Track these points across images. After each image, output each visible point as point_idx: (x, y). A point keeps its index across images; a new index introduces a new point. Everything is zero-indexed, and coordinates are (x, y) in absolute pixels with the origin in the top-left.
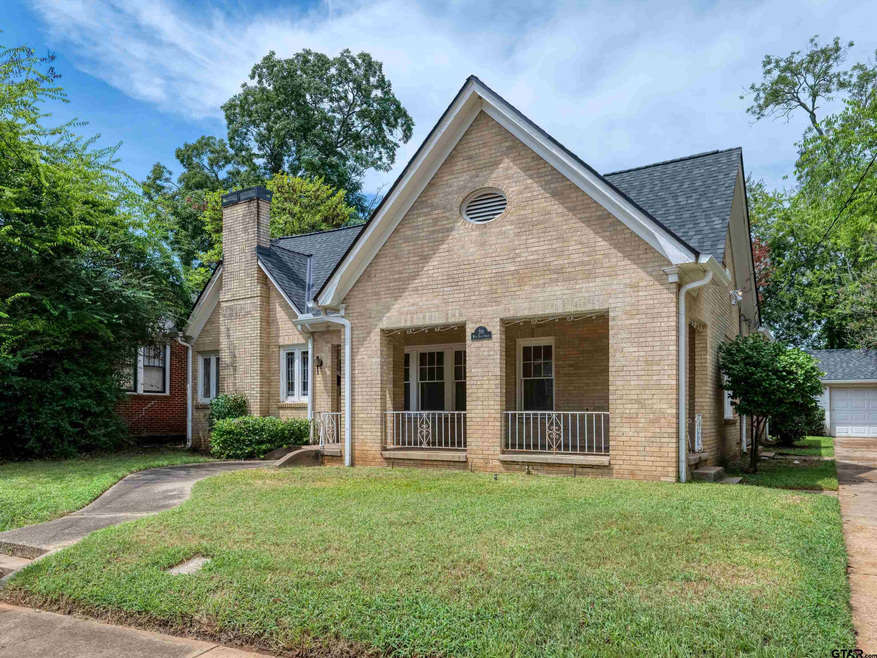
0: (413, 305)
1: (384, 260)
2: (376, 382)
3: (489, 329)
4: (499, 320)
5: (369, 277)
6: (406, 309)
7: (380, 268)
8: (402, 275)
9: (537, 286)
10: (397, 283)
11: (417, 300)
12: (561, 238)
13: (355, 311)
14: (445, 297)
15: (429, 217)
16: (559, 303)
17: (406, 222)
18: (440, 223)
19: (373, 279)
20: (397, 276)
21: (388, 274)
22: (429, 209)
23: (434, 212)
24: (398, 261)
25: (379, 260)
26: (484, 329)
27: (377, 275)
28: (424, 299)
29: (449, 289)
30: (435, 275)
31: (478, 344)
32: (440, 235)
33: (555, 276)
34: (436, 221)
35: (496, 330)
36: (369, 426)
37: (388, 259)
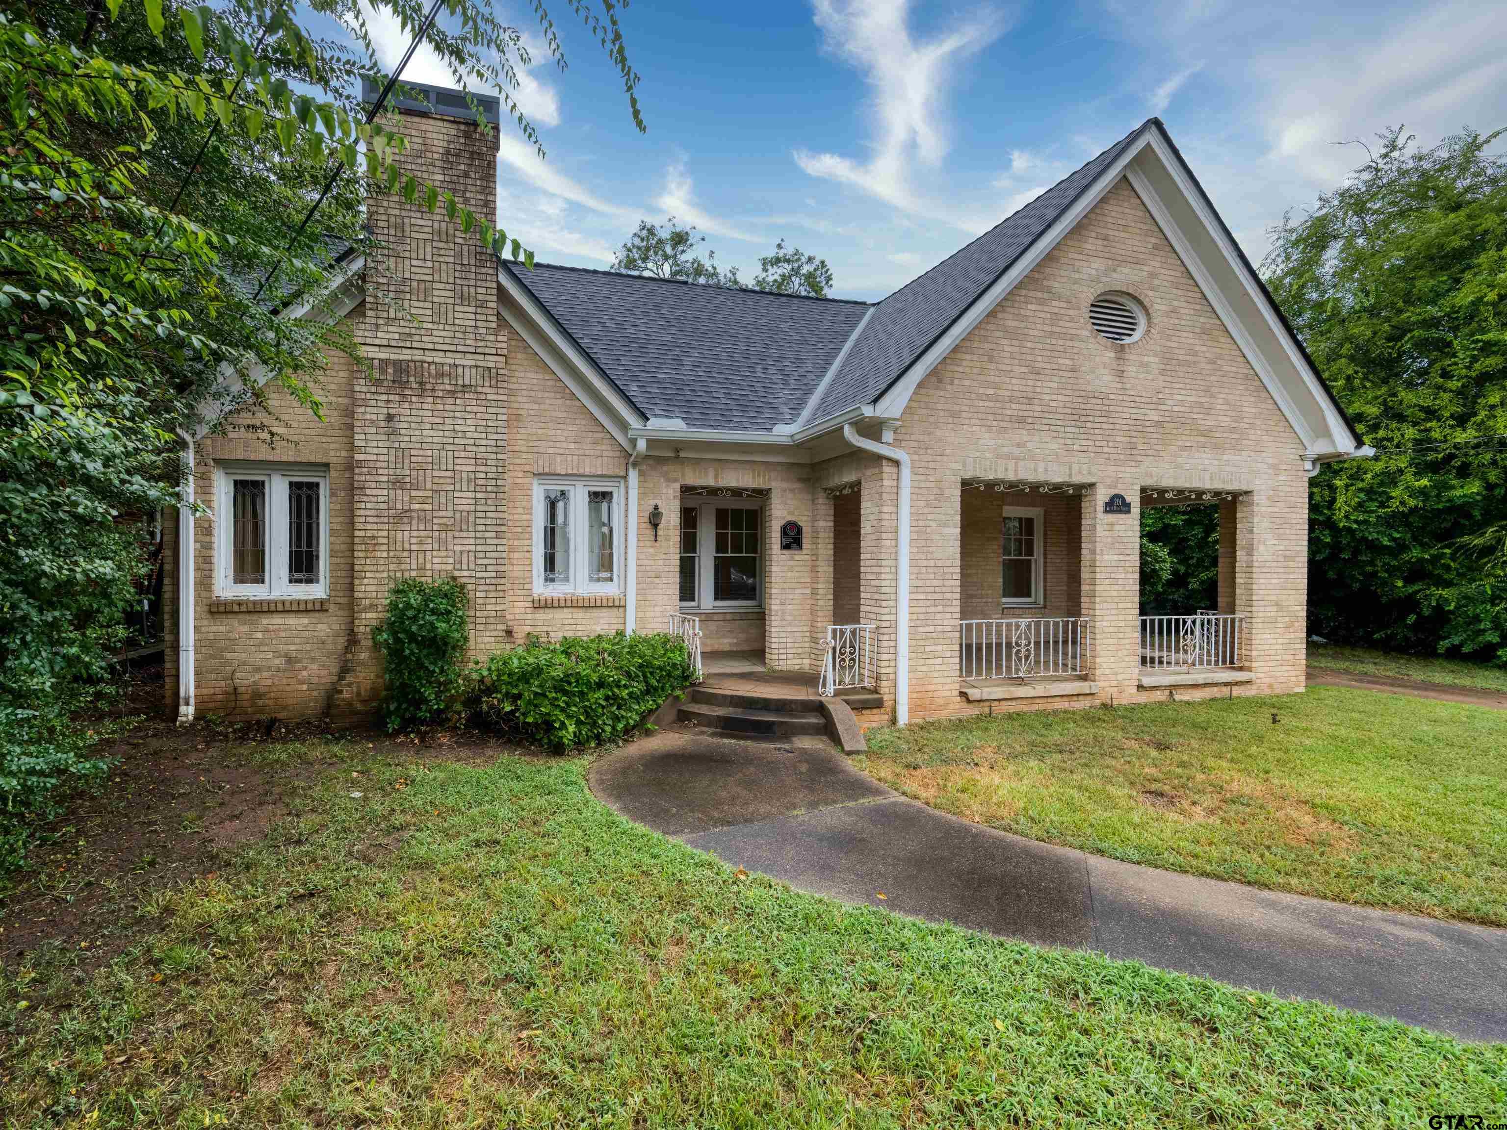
0: (1018, 445)
1: (968, 357)
2: (951, 570)
3: (1128, 499)
4: (1138, 488)
5: (940, 381)
6: (1005, 450)
7: (961, 369)
8: (1001, 392)
9: (1183, 448)
10: (991, 404)
11: (1025, 438)
12: (1207, 391)
13: (913, 438)
14: (1069, 441)
15: (1046, 309)
16: (1207, 476)
17: (1009, 303)
18: (1061, 323)
19: (949, 387)
20: (991, 391)
21: (975, 384)
22: (1046, 295)
23: (1054, 303)
24: (993, 366)
25: (959, 356)
26: (1123, 499)
27: (956, 382)
28: (1036, 438)
29: (1074, 430)
30: (1052, 404)
31: (1112, 518)
32: (1061, 342)
33: (1202, 439)
34: (1056, 318)
35: (1134, 500)
36: (939, 648)
37: (975, 358)
